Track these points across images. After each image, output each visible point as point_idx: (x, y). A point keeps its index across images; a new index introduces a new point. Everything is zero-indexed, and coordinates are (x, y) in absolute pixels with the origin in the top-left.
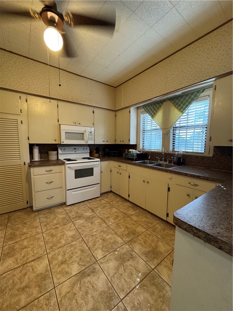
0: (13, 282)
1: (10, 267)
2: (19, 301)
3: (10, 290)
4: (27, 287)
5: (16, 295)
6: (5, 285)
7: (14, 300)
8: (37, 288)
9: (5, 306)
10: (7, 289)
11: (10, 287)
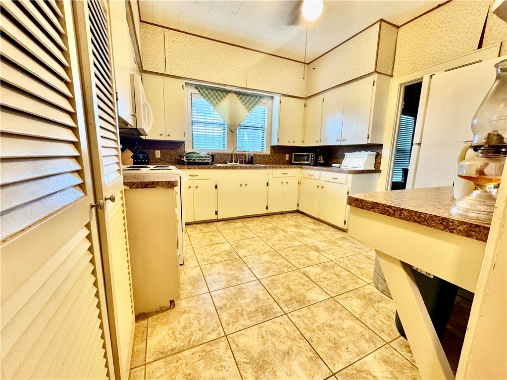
0: (334, 283)
1: (320, 292)
2: (346, 275)
3: (341, 283)
4: (336, 274)
5: (343, 278)
6: (338, 287)
7: (348, 278)
8: (334, 268)
9: (353, 281)
10: (341, 285)
11: (339, 284)
